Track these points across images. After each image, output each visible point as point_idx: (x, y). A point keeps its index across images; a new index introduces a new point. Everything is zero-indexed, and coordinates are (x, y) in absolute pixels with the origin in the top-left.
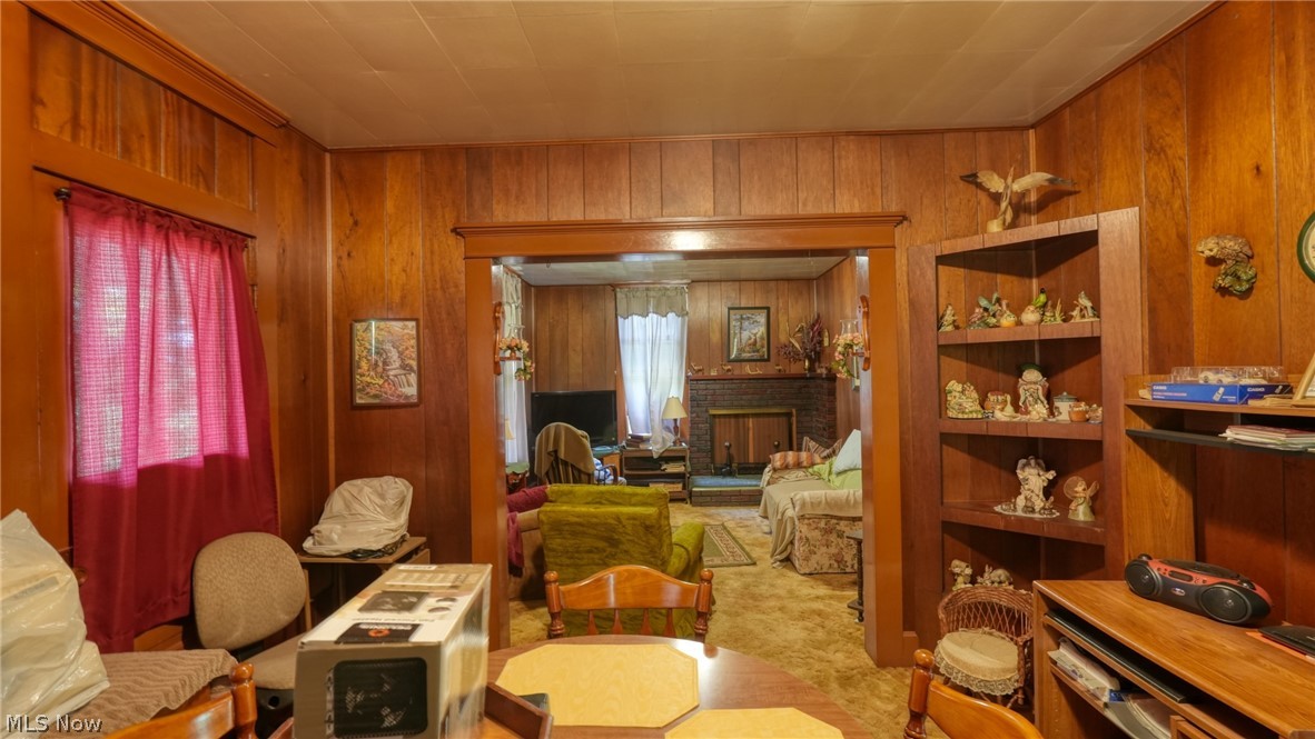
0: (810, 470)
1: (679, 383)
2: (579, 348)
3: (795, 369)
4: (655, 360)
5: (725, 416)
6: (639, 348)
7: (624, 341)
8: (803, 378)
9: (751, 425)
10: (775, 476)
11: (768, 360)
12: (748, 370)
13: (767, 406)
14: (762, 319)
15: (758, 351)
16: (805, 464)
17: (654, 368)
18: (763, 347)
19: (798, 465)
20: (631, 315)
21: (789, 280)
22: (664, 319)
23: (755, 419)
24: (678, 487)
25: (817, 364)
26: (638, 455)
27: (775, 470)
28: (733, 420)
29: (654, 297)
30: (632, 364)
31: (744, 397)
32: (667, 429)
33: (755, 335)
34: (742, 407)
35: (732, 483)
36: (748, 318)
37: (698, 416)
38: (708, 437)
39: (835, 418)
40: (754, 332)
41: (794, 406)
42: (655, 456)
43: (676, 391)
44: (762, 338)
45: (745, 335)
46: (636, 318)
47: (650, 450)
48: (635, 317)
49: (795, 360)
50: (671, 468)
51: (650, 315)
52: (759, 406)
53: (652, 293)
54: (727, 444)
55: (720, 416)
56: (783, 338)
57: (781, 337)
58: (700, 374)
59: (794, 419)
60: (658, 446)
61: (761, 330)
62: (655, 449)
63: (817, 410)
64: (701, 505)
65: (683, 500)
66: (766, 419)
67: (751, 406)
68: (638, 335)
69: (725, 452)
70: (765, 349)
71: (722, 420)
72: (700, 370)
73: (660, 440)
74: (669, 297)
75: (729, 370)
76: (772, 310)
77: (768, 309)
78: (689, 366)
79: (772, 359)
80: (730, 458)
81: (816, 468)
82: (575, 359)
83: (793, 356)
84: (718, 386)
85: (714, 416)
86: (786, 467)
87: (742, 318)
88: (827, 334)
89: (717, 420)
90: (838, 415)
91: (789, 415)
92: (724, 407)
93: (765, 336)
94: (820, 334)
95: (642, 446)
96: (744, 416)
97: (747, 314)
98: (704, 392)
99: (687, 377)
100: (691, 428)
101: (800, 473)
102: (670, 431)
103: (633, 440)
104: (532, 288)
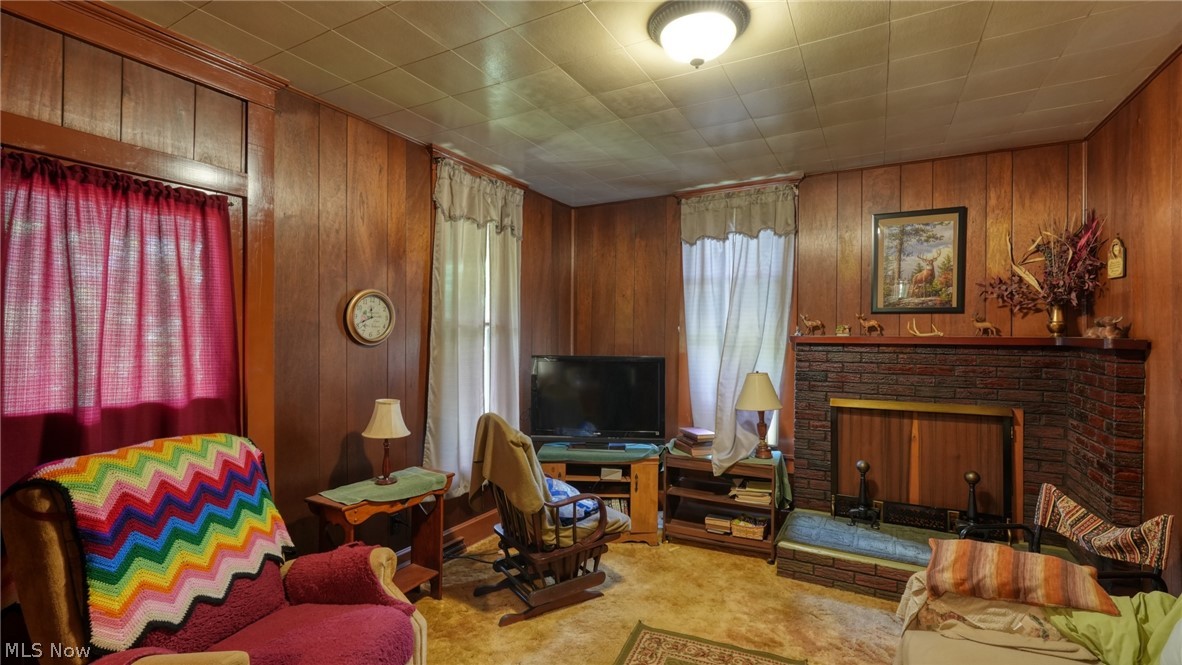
0: (1059, 620)
1: (777, 349)
2: (629, 292)
3: (1025, 327)
4: (735, 308)
5: (870, 412)
6: (711, 290)
7: (689, 280)
8: (1043, 348)
9: (915, 432)
10: (940, 607)
11: (960, 309)
12: (913, 329)
13: (953, 399)
14: (947, 229)
15: (937, 293)
16: (1039, 595)
17: (733, 323)
18: (948, 285)
19: (1015, 594)
20: (703, 237)
21: (1014, 151)
22: (753, 243)
23: (926, 423)
24: (756, 532)
25: (1083, 320)
26: (689, 465)
27: (935, 592)
28: (877, 420)
29: (739, 207)
30: (699, 318)
31: (901, 379)
32: (748, 425)
33: (931, 262)
34: (897, 397)
35: (863, 544)
36: (917, 232)
37: (809, 406)
38: (827, 445)
39: (1140, 449)
40: (929, 256)
41: (1018, 403)
42: (717, 473)
43: (771, 363)
44: (947, 269)
45: (910, 263)
46: (710, 245)
47: (710, 461)
48: (708, 242)
49: (1025, 311)
50: (747, 496)
51: (731, 236)
52: (936, 399)
53: (736, 201)
54: (861, 464)
55: (851, 410)
56: (997, 267)
57: (990, 264)
58: (818, 335)
59: (1019, 430)
60: (724, 456)
61: (944, 253)
62: (719, 460)
63: (1082, 417)
64: (793, 575)
65: (764, 555)
66: (951, 424)
67: (916, 397)
68: (712, 270)
69: (858, 477)
70: (953, 290)
71: (855, 417)
72: (815, 328)
73: (728, 443)
74: (764, 205)
75: (872, 329)
76: (972, 215)
77: (963, 213)
78: (796, 320)
79: (970, 309)
80: (868, 488)
81: (1082, 621)
82: (625, 308)
83: (1027, 303)
84: (848, 357)
85: (840, 410)
86: (972, 591)
87: (903, 232)
88: (1117, 249)
89: (846, 417)
90: (1152, 443)
91: (1006, 422)
92: (861, 396)
93: (954, 264)
94: (1097, 251)
95: (696, 453)
96: (901, 414)
97: (916, 223)
98: (824, 366)
99: (792, 339)
100: (798, 426)
101: (1024, 620)
102: (753, 432)
103: (685, 439)
104: (573, 211)
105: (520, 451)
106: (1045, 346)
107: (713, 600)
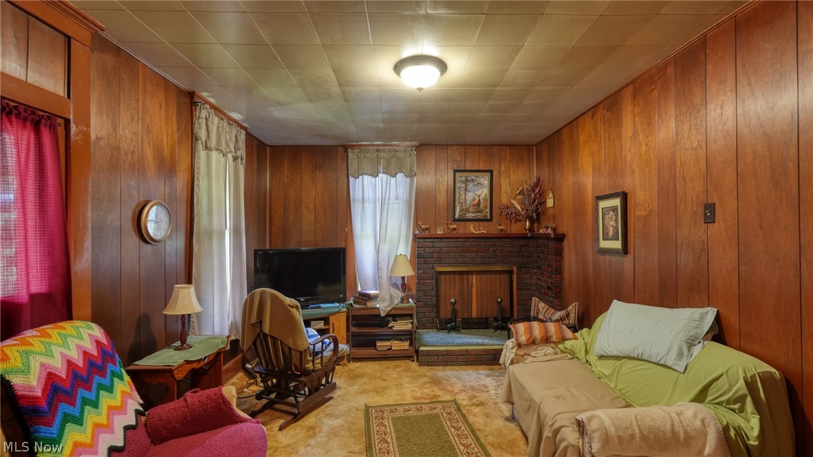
0: (561, 346)
1: (407, 241)
2: (311, 206)
3: (516, 229)
4: (384, 218)
5: (454, 273)
6: (369, 207)
7: (354, 200)
8: (523, 238)
9: (474, 281)
10: (521, 352)
11: (491, 220)
12: (472, 229)
13: (489, 264)
14: (485, 180)
15: (481, 212)
16: (554, 339)
17: (384, 226)
18: (486, 208)
19: (547, 340)
20: (362, 174)
21: (510, 146)
22: (393, 180)
23: (479, 276)
24: (405, 345)
25: (536, 225)
26: (366, 312)
27: (519, 346)
28: (457, 277)
29: (384, 158)
30: (361, 223)
31: (467, 255)
32: (395, 285)
33: (479, 196)
34: (466, 264)
35: (458, 341)
36: (473, 180)
37: (424, 273)
38: (434, 293)
40: (478, 193)
41: (514, 264)
42: (383, 314)
43: (404, 249)
44: (485, 200)
45: (470, 196)
46: (367, 179)
47: (378, 308)
48: (366, 177)
49: (517, 221)
50: (401, 326)
51: (380, 175)
52: (482, 264)
53: (382, 155)
54: (452, 300)
55: (445, 273)
56: (504, 200)
57: (502, 199)
58: (427, 232)
59: (515, 276)
60: (386, 304)
61: (484, 192)
62: (383, 306)
63: (539, 268)
64: (428, 364)
65: (409, 357)
66: (489, 276)
67: (475, 264)
68: (369, 194)
69: (450, 308)
70: (488, 210)
71: (447, 276)
72: (427, 229)
73: (388, 297)
74: (398, 158)
75: (454, 229)
76: (495, 173)
77: (491, 172)
78: (416, 225)
79: (495, 220)
80: (455, 312)
81: (568, 344)
82: (308, 217)
83: (515, 217)
84: (443, 244)
85: (440, 273)
86: (532, 342)
87: (467, 180)
88: (551, 195)
89: (443, 276)
90: (566, 276)
91: (510, 272)
92: (450, 265)
93: (488, 197)
94: (542, 195)
95: (369, 304)
96: (468, 273)
97: (472, 176)
98: (431, 250)
99: (415, 235)
100: (418, 284)
101: (549, 349)
102: (398, 288)
103: (361, 297)
104: (268, 148)
105: (294, 310)
106: (524, 237)
107: (396, 385)
